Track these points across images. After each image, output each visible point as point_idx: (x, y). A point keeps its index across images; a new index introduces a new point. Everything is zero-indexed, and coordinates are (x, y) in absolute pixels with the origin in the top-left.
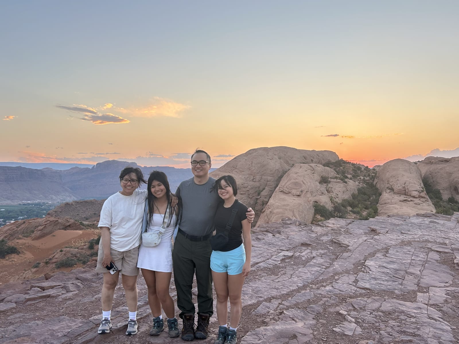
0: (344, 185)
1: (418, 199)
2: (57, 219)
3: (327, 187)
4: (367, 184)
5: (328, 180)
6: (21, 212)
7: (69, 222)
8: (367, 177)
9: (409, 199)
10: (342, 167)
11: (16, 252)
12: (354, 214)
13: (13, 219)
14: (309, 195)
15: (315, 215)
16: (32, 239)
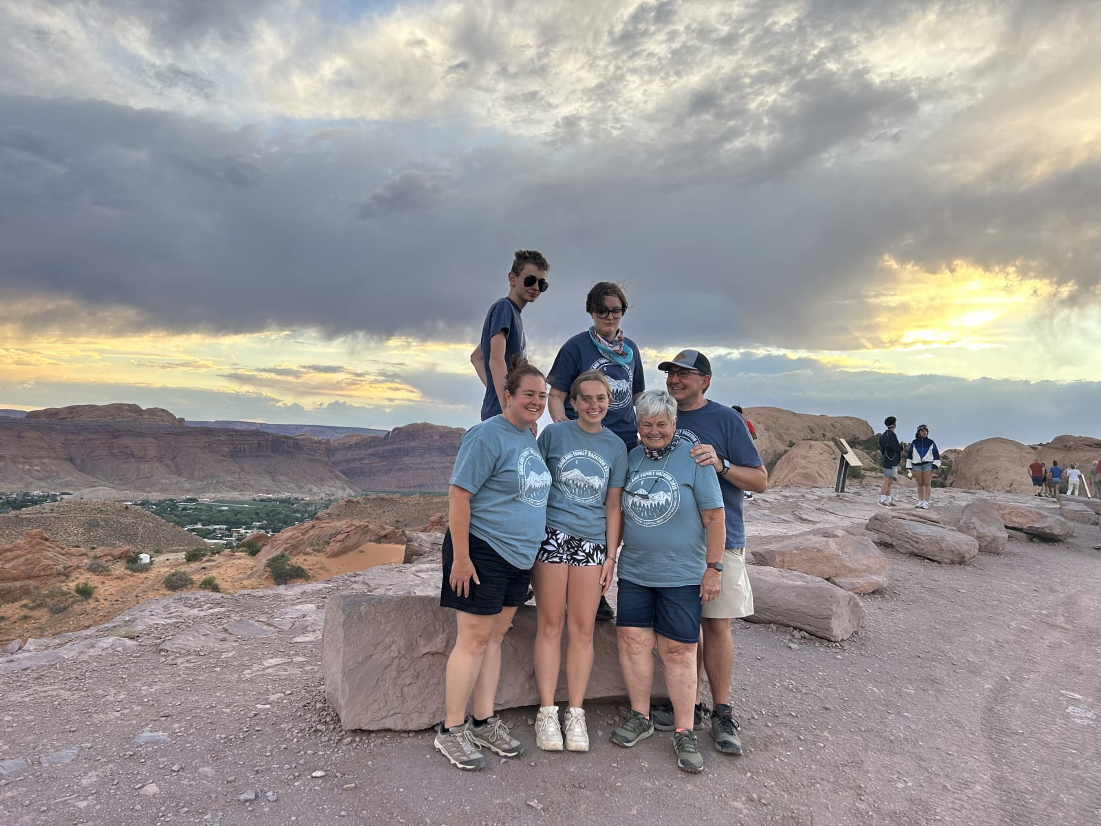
2: (367, 524)
5: (860, 472)
6: (257, 514)
7: (385, 529)
11: (304, 577)
13: (244, 527)
16: (328, 555)
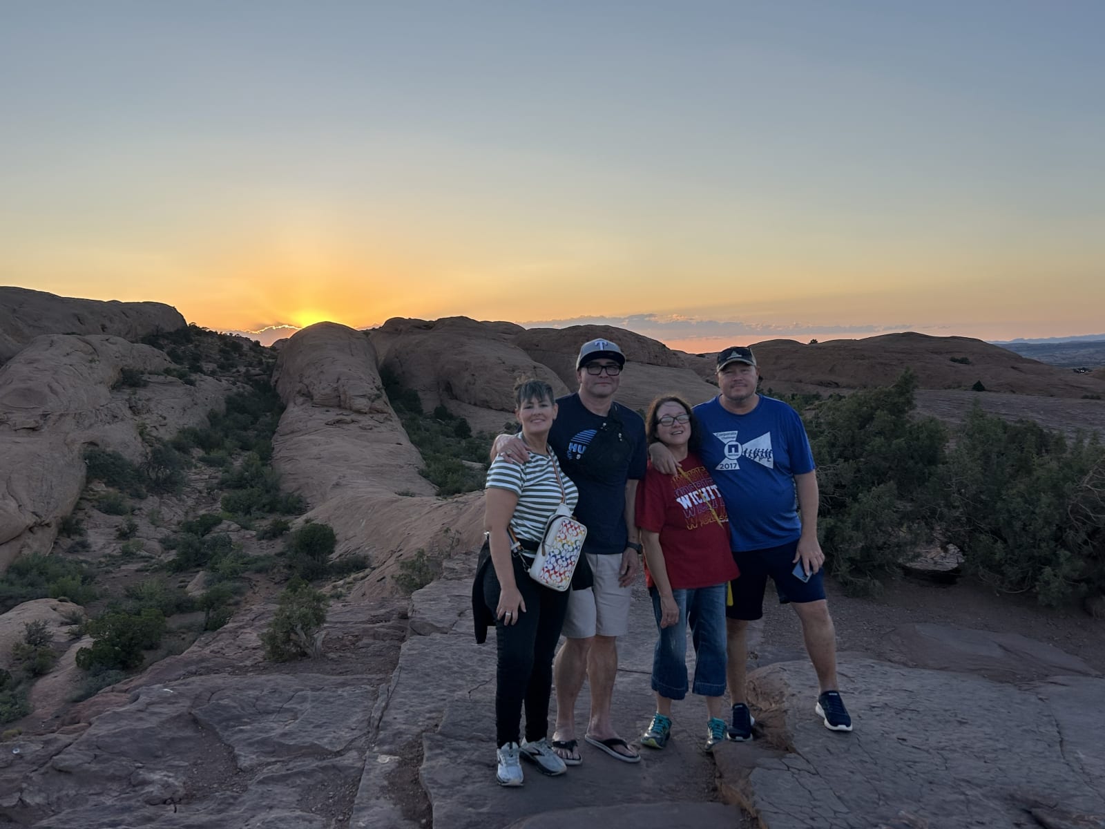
0: (186, 389)
1: (368, 416)
3: (130, 399)
4: (255, 384)
5: (141, 378)
8: (254, 367)
9: (348, 419)
10: (191, 343)
12: (211, 466)
14: (69, 424)
15: (89, 480)
